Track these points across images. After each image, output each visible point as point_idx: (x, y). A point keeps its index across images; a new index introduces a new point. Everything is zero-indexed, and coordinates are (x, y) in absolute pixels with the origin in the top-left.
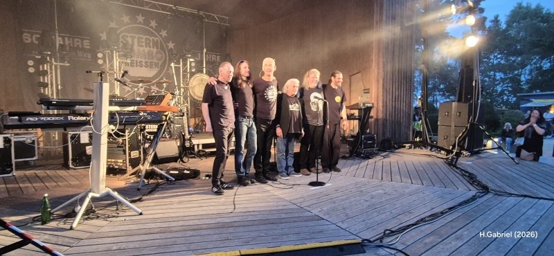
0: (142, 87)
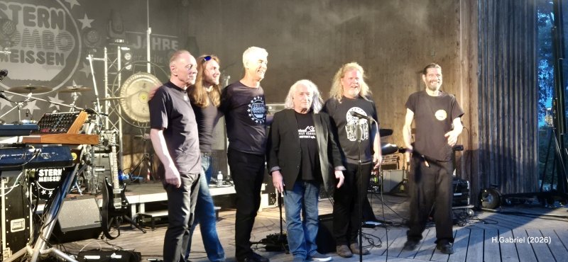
0: (32, 100)
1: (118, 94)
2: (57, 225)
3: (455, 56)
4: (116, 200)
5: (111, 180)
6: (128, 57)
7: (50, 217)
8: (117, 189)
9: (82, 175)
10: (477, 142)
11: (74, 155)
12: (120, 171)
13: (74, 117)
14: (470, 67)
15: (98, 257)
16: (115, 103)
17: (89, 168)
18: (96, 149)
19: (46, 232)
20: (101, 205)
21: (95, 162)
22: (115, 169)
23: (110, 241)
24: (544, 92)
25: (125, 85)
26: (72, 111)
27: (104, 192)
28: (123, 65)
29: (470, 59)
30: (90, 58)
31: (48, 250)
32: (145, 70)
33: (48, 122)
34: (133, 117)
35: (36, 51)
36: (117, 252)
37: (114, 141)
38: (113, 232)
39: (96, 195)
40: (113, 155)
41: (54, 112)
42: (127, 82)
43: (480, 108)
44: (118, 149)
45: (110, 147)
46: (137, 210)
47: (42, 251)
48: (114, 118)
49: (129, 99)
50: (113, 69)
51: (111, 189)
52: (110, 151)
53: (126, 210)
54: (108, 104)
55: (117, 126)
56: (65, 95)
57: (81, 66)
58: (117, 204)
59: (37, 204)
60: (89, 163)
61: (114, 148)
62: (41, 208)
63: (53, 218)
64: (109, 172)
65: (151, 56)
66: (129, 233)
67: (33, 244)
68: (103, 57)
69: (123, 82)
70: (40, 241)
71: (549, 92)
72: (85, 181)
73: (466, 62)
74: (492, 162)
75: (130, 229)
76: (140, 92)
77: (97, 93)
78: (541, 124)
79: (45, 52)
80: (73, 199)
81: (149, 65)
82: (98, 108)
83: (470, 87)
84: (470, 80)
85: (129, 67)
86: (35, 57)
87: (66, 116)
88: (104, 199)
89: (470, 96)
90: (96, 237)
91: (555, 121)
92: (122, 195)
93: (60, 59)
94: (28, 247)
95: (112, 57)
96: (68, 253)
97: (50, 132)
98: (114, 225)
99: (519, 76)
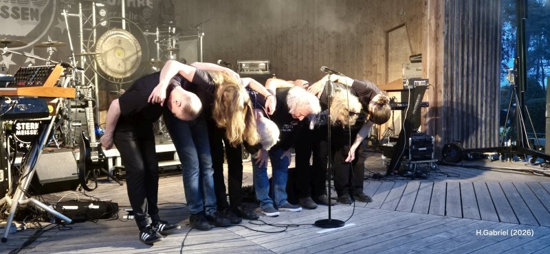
1: (93, 50)
2: (35, 176)
3: (423, 15)
4: (93, 153)
5: (88, 134)
6: (103, 13)
7: (28, 169)
8: (94, 143)
9: (59, 129)
10: (441, 99)
11: (51, 108)
12: (97, 126)
13: (50, 71)
14: (437, 26)
15: (76, 208)
16: (91, 58)
17: (66, 123)
18: (73, 103)
19: (25, 183)
20: (78, 158)
21: (71, 117)
22: (91, 124)
23: (87, 193)
24: (507, 53)
25: (101, 41)
26: (48, 65)
27: (81, 147)
28: (98, 21)
29: (437, 18)
30: (65, 14)
31: (27, 200)
32: (120, 26)
33: (24, 76)
34: (109, 73)
35: (10, 5)
36: (95, 203)
37: (90, 96)
38: (91, 185)
39: (73, 149)
40: (89, 110)
41: (30, 66)
42: (103, 38)
43: (446, 66)
44: (94, 104)
45: (87, 102)
46: (114, 163)
47: (21, 201)
48: (90, 74)
49: (104, 55)
50: (88, 25)
51: (88, 142)
52: (87, 105)
53: (103, 163)
54: (83, 60)
55: (93, 82)
56: (40, 49)
57: (56, 22)
58: (94, 157)
59: (15, 156)
60: (65, 117)
61: (90, 103)
62: (18, 160)
63: (31, 169)
64: (86, 126)
65: (126, 13)
66: (106, 185)
67: (12, 195)
68: (78, 13)
69: (98, 38)
70: (18, 191)
71: (512, 53)
72: (62, 135)
73: (433, 22)
74: (456, 118)
75: (107, 181)
76: (115, 48)
77: (72, 49)
78: (503, 84)
79: (20, 7)
80: (50, 152)
81: (124, 22)
82: (74, 63)
83: (437, 46)
84: (436, 39)
85: (104, 24)
86: (10, 12)
87: (41, 69)
88: (82, 152)
89: (437, 55)
90: (74, 189)
91: (517, 80)
92: (99, 149)
93: (35, 14)
94: (7, 198)
95: (87, 13)
96: (48, 204)
97: (26, 85)
98: (92, 177)
99: (483, 36)
